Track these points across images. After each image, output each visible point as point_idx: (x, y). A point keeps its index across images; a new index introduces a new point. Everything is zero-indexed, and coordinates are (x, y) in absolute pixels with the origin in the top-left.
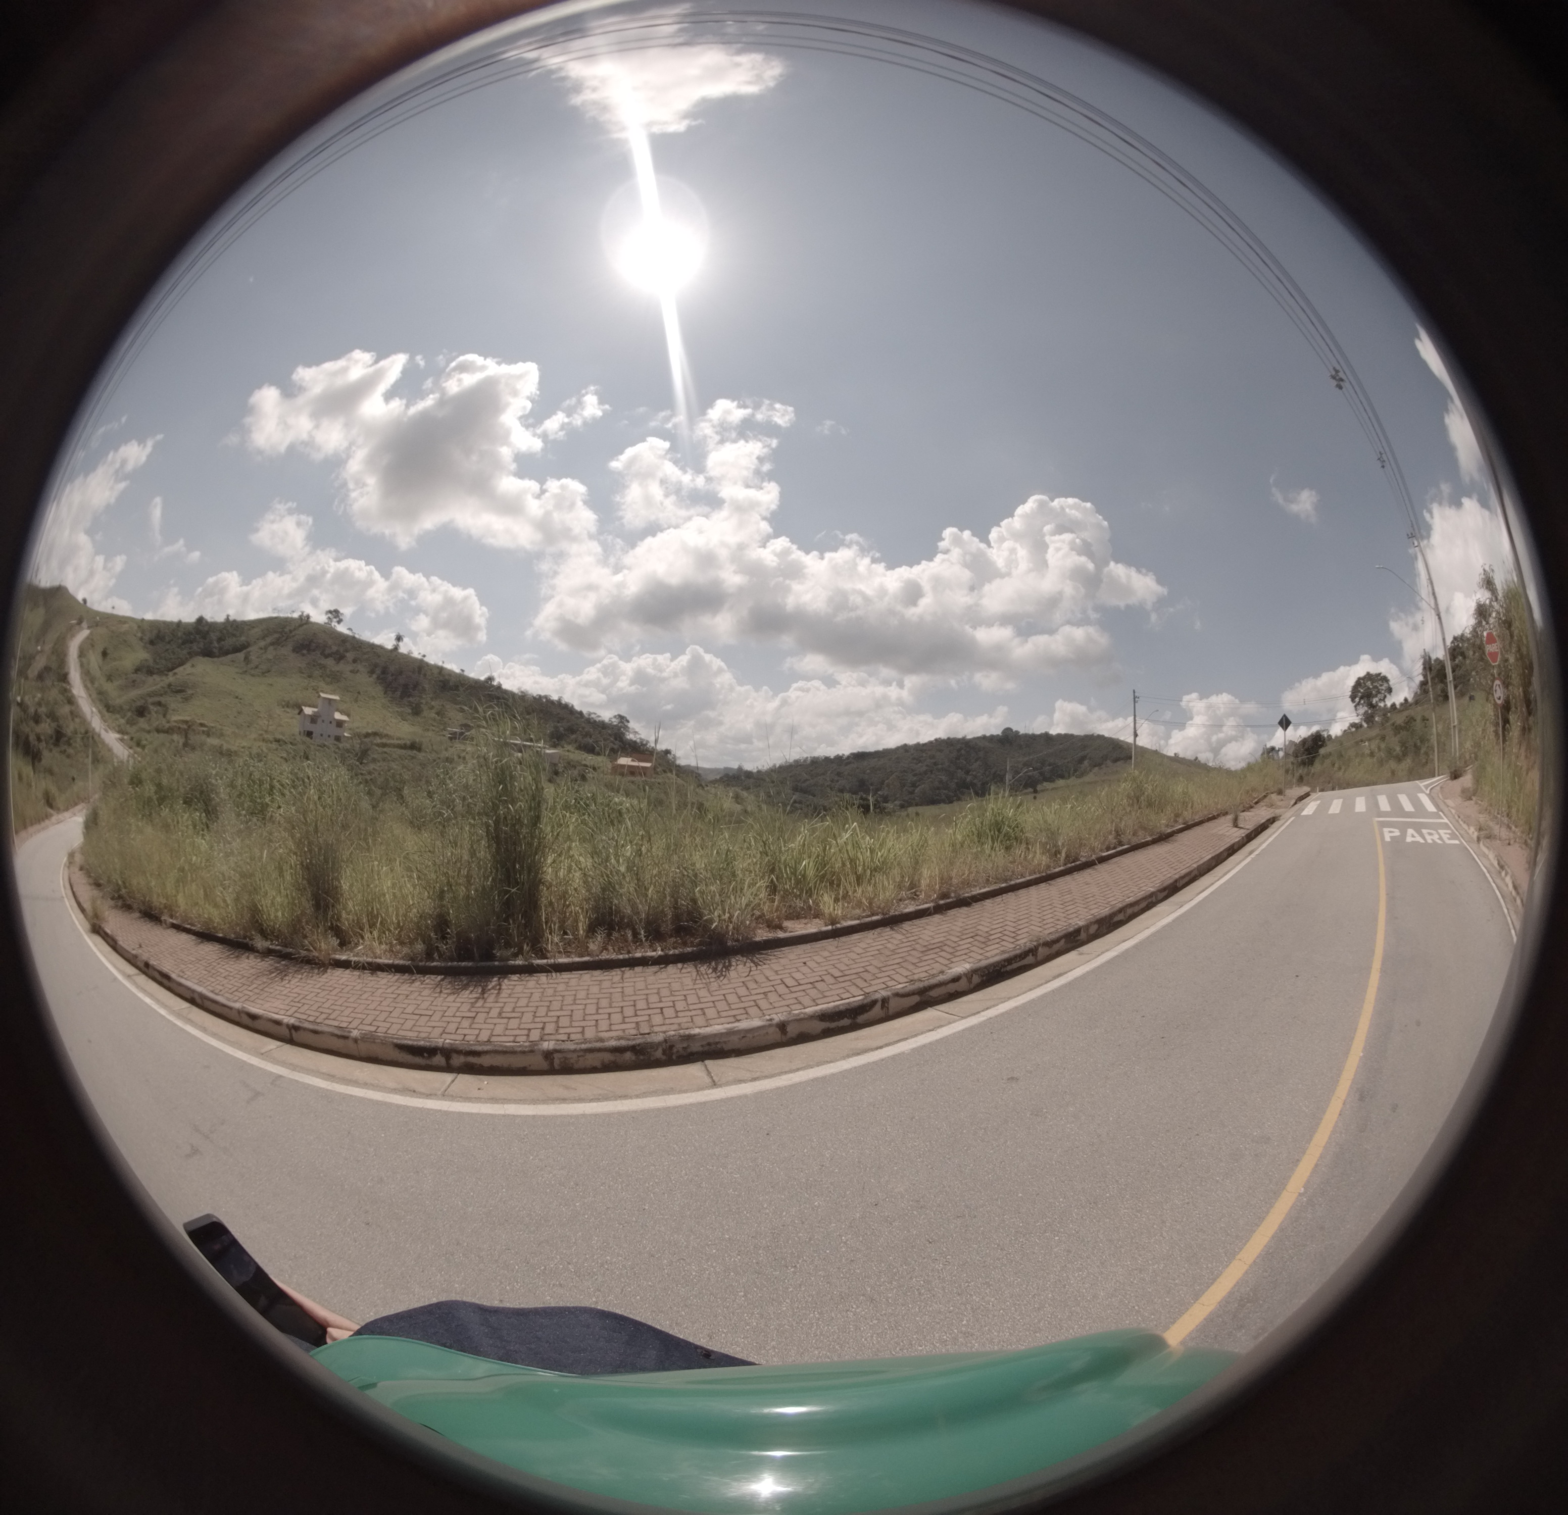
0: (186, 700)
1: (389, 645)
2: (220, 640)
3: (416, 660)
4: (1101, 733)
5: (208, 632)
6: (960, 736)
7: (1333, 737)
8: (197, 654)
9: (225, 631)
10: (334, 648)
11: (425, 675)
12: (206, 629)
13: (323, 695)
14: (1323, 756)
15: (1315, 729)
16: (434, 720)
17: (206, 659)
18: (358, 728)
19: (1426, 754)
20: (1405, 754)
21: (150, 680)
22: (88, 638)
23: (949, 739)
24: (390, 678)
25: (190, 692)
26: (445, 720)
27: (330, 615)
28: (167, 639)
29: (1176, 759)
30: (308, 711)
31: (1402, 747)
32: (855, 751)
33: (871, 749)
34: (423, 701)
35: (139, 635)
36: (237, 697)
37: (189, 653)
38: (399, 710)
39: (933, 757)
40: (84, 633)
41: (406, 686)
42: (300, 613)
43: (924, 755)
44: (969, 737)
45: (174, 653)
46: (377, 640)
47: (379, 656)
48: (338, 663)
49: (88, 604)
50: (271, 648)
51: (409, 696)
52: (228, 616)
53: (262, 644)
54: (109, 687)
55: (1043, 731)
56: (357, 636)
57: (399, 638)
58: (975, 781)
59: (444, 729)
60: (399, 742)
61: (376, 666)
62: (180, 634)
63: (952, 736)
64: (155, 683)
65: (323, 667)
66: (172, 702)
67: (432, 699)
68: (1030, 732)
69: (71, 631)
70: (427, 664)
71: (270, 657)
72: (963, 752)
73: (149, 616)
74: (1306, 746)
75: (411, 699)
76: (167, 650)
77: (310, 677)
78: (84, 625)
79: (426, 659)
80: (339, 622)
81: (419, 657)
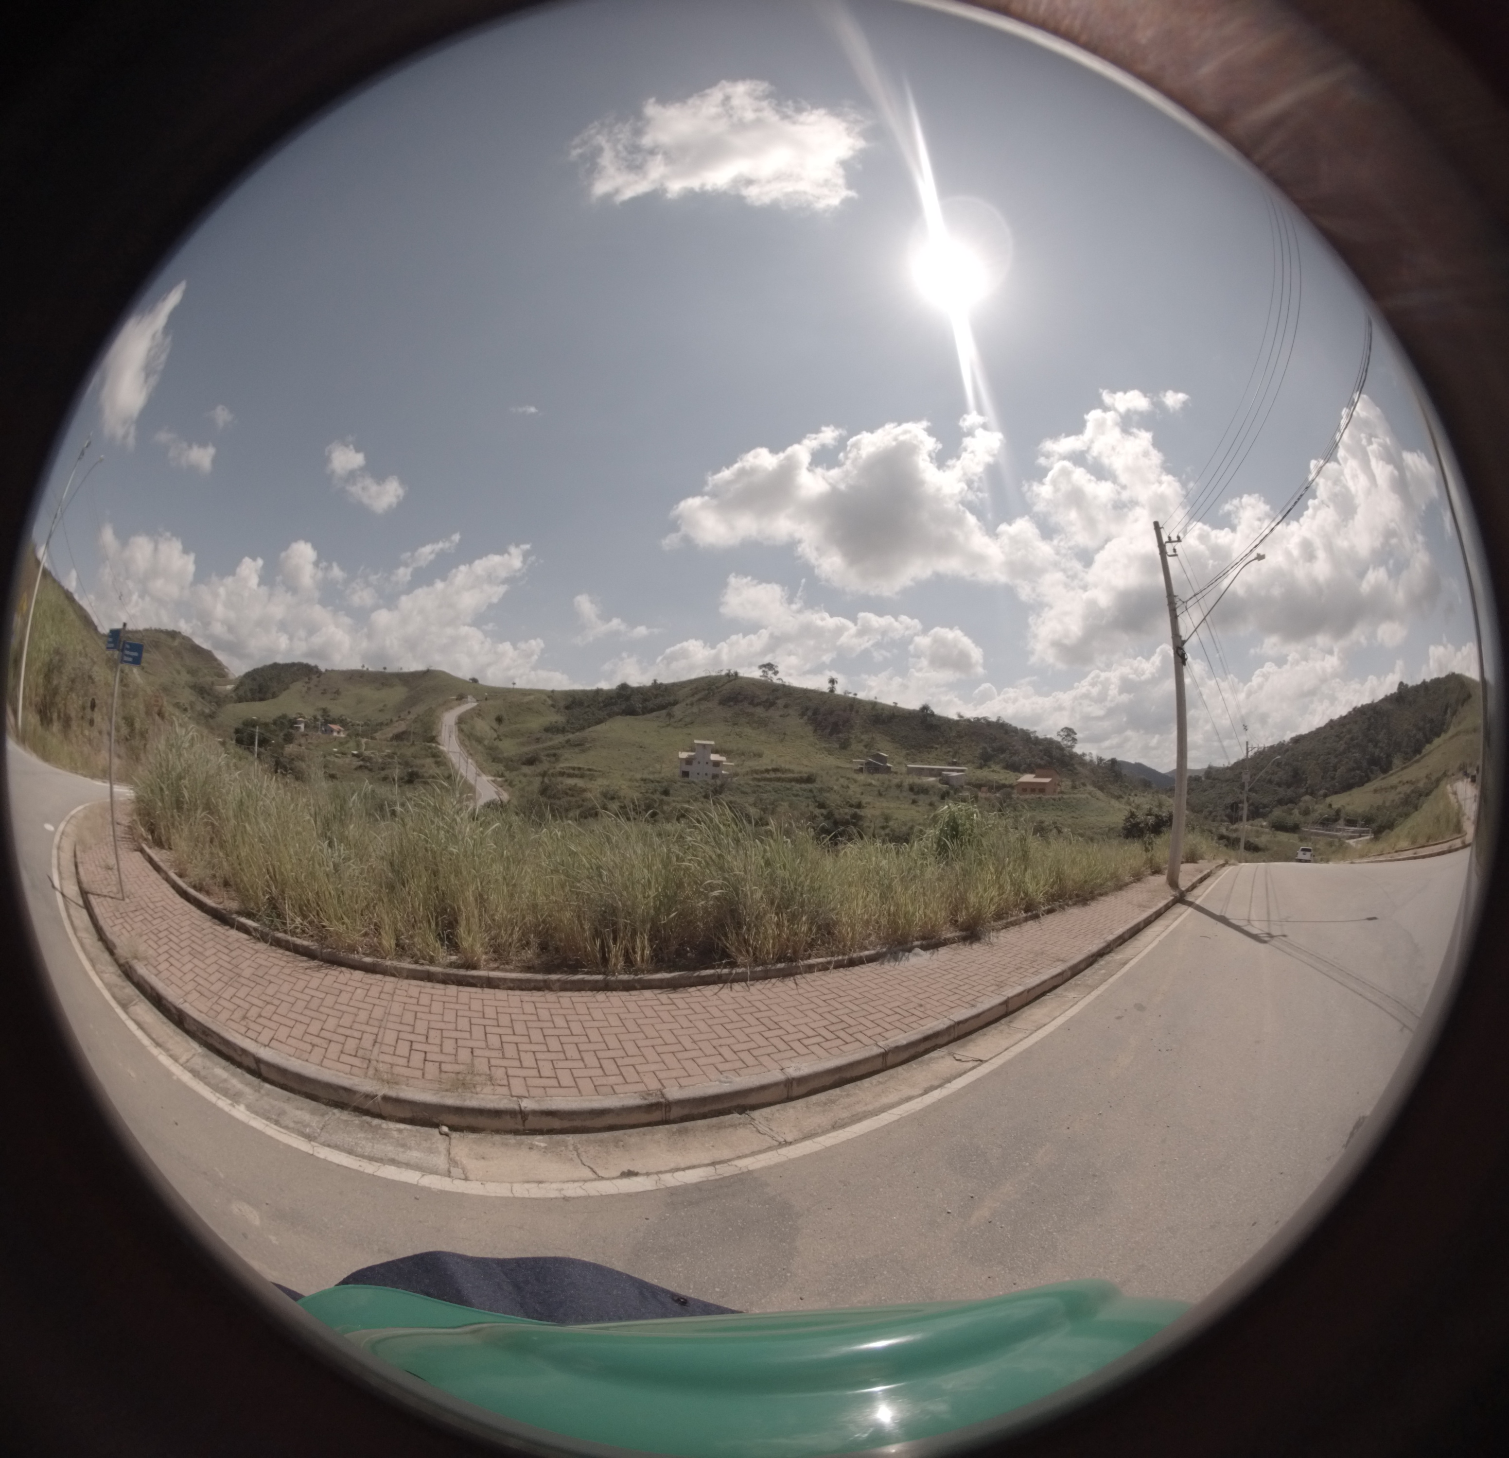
1: (825, 687)
2: (645, 700)
3: (850, 699)
5: (630, 696)
6: (1370, 702)
9: (650, 694)
10: (765, 697)
11: (857, 712)
12: (629, 693)
16: (861, 752)
17: (627, 717)
22: (473, 709)
23: (1362, 706)
24: (820, 718)
27: (764, 669)
28: (585, 704)
30: (683, 755)
34: (853, 736)
35: (550, 703)
37: (609, 714)
38: (827, 746)
41: (836, 724)
42: (726, 672)
44: (1376, 701)
45: (592, 714)
46: (811, 686)
47: (810, 700)
48: (767, 710)
50: (698, 704)
51: (839, 732)
52: (656, 680)
53: (689, 701)
55: (1423, 680)
60: (796, 775)
61: (807, 709)
62: (598, 699)
63: (1364, 703)
65: (752, 714)
67: (862, 733)
68: (1415, 682)
70: (860, 701)
71: (696, 710)
75: (840, 735)
76: (586, 712)
77: (736, 725)
78: (469, 699)
80: (774, 674)
81: (853, 695)
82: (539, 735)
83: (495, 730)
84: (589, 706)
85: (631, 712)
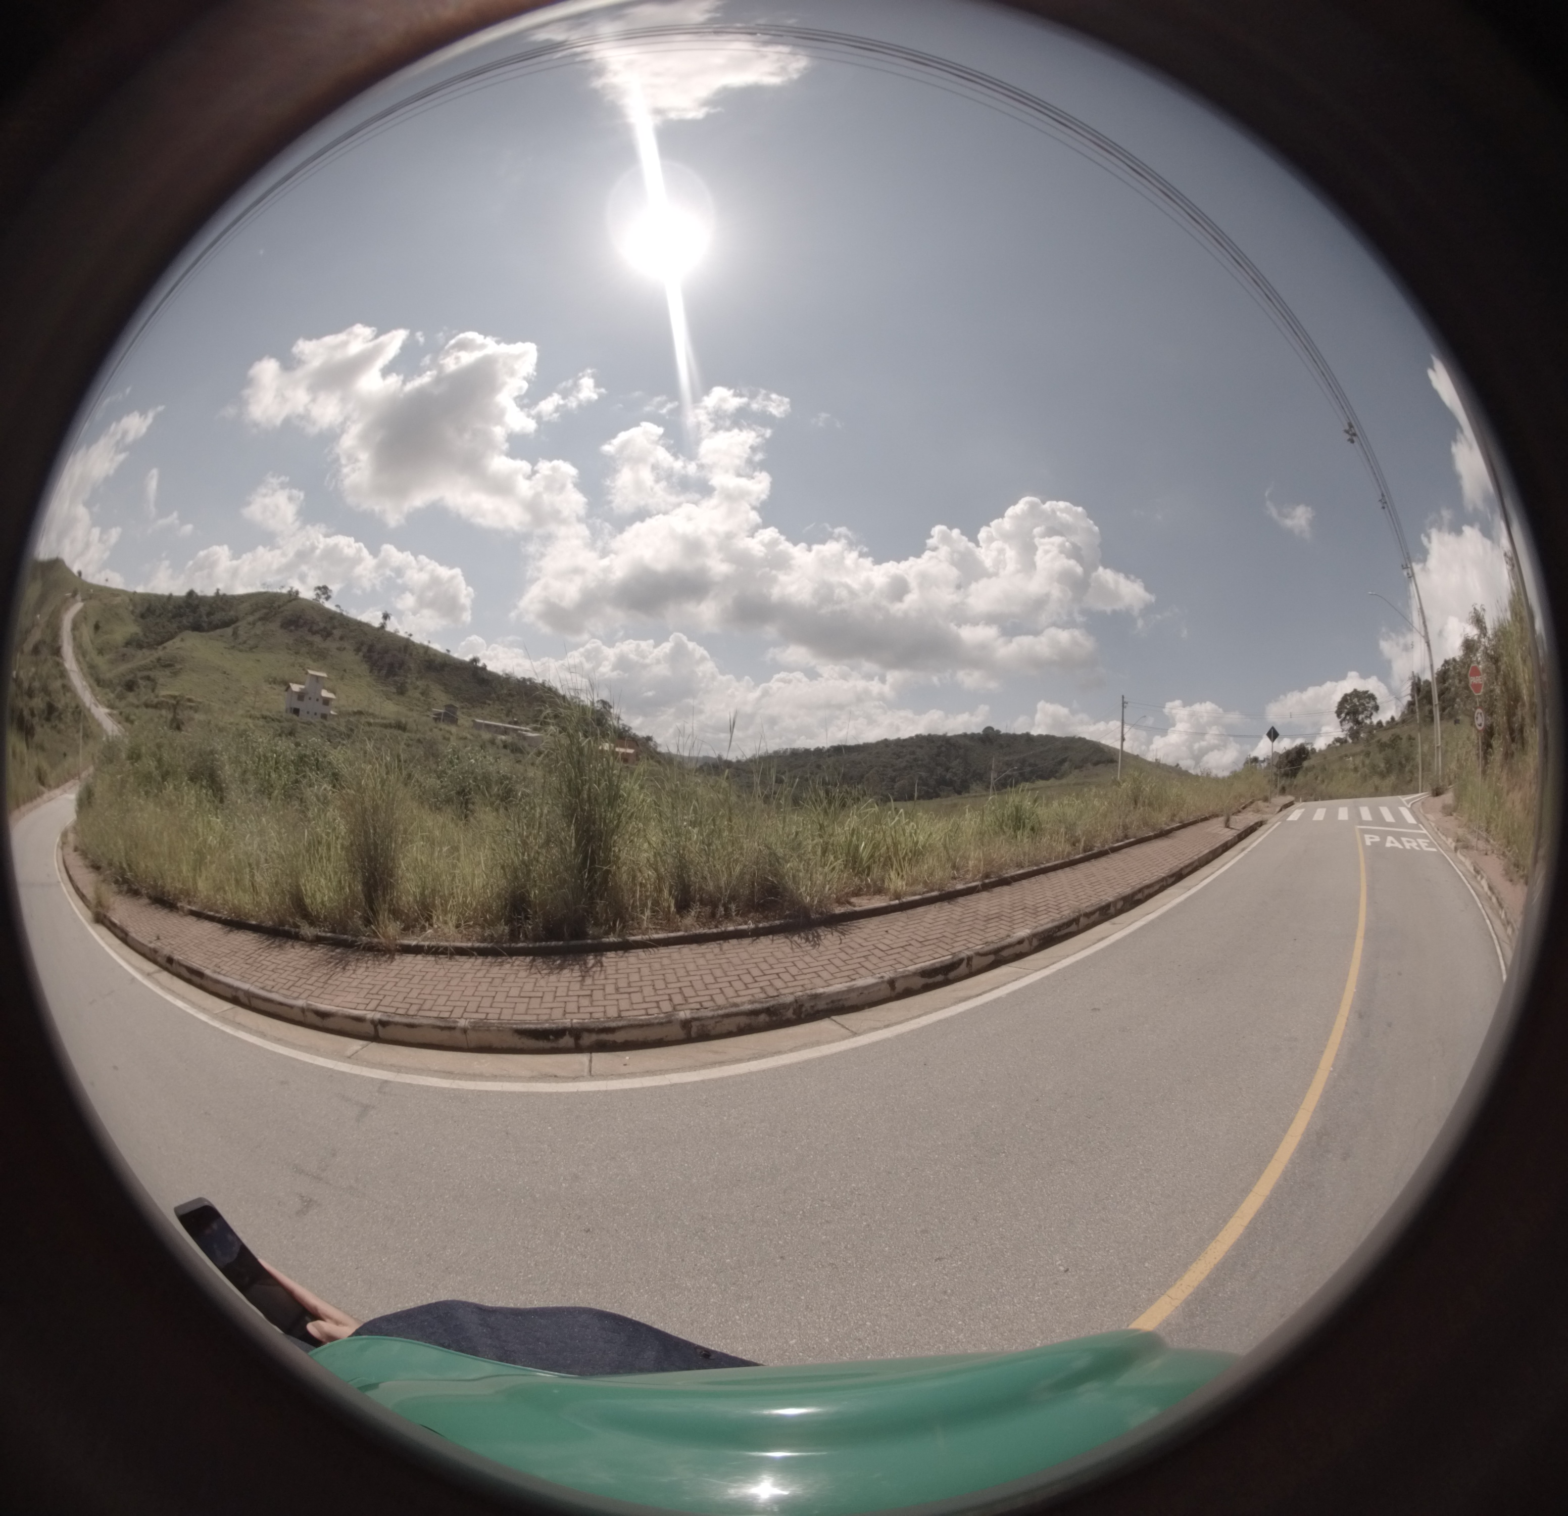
0: (175, 674)
1: (376, 624)
2: (209, 614)
3: (402, 639)
4: (1083, 736)
5: (197, 606)
6: (940, 733)
7: (1317, 750)
8: (186, 628)
9: (214, 606)
10: (322, 625)
11: (411, 654)
12: (196, 602)
13: (311, 672)
14: (1307, 769)
15: (1298, 742)
16: (419, 700)
17: (196, 633)
18: (344, 706)
19: (1411, 772)
20: (1389, 771)
21: (140, 653)
22: (81, 611)
23: (929, 735)
24: (376, 656)
25: (178, 666)
26: (430, 700)
27: (318, 591)
28: (158, 612)
29: (1157, 765)
30: (296, 688)
31: (1386, 764)
32: (835, 744)
33: (851, 742)
34: (409, 681)
35: (131, 608)
36: (225, 673)
37: (179, 628)
38: (385, 689)
39: (913, 753)
40: (78, 606)
41: (391, 665)
42: (289, 589)
43: (905, 750)
44: (950, 734)
45: (164, 627)
46: (364, 618)
47: (366, 634)
48: (325, 640)
49: (83, 577)
50: (259, 623)
51: (395, 675)
52: (218, 590)
53: (251, 619)
54: (101, 662)
55: (1025, 732)
56: (344, 613)
57: (386, 617)
58: (955, 778)
59: (429, 710)
60: (385, 721)
61: (362, 644)
62: (170, 607)
63: (933, 733)
64: (145, 657)
65: (311, 644)
66: (161, 676)
67: (417, 679)
68: (1011, 732)
69: (65, 603)
70: (413, 644)
71: (258, 632)
72: (943, 749)
73: (140, 589)
74: (1290, 758)
75: (396, 678)
76: (157, 624)
77: (297, 653)
78: (79, 597)
79: (412, 638)
80: (328, 598)
81: (406, 636)
84: (159, 616)
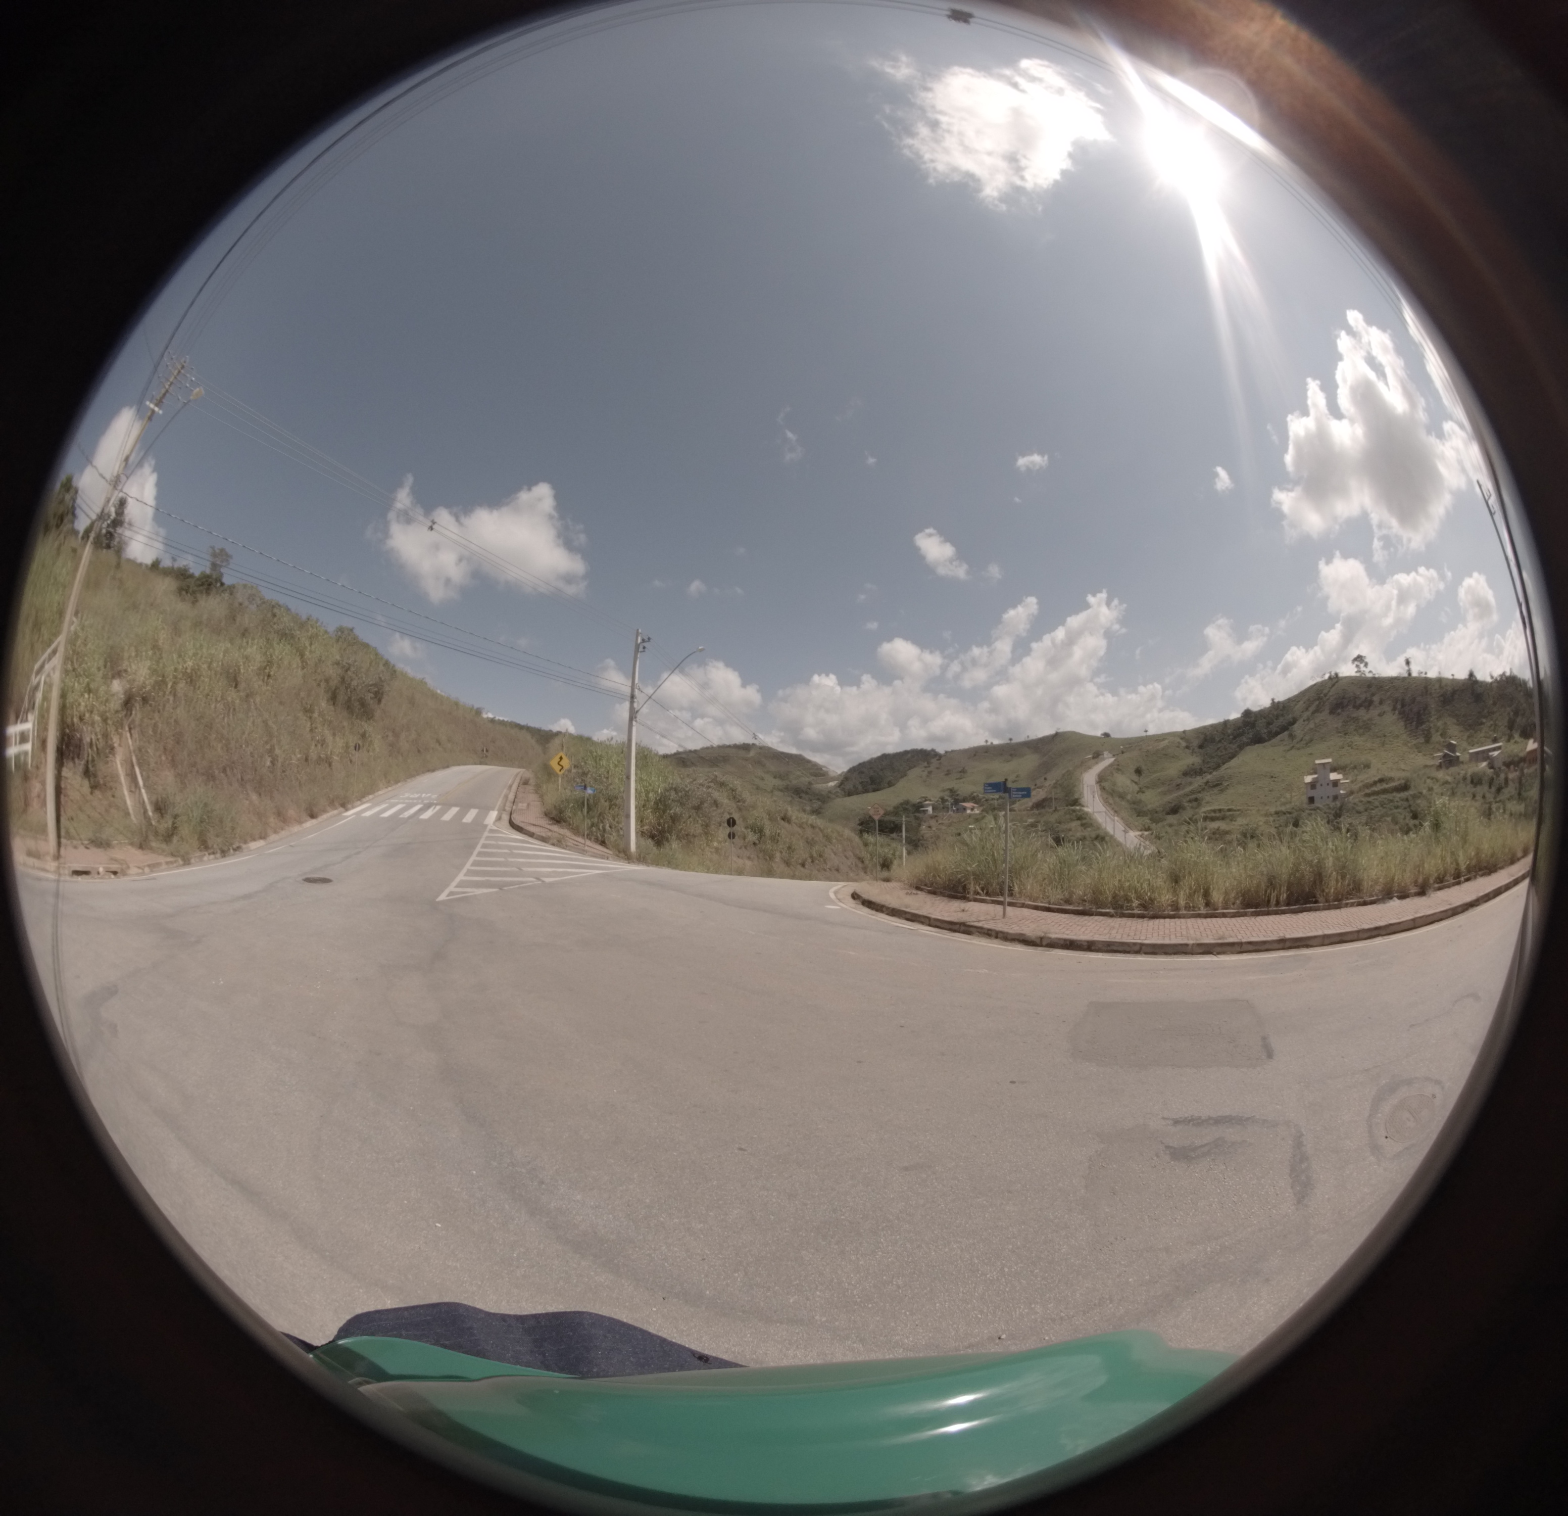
1: (1403, 673)
2: (1268, 724)
3: (1423, 680)
5: (1255, 724)
8: (1248, 744)
9: (1271, 715)
10: (1364, 696)
11: (1430, 693)
12: (1253, 718)
16: (1440, 743)
17: (1255, 747)
22: (1111, 765)
24: (1407, 709)
26: (1448, 739)
27: (1356, 663)
28: (1216, 739)
34: (1432, 725)
35: (1185, 744)
37: (1239, 746)
38: (1416, 742)
41: (1418, 713)
42: (1329, 674)
45: (1224, 749)
46: (1393, 672)
47: (1397, 689)
48: (1367, 711)
50: (1313, 717)
51: (1422, 723)
52: (1273, 699)
53: (1305, 716)
56: (1379, 675)
57: (1408, 663)
61: (1397, 700)
62: (1227, 731)
65: (1356, 720)
67: (1437, 719)
70: (1430, 680)
71: (1312, 725)
75: (1423, 726)
76: (1219, 749)
77: (1346, 733)
78: (1105, 756)
80: (1365, 666)
81: (1424, 675)
82: (1179, 781)
83: (1136, 783)
84: (1220, 741)
85: (1258, 740)
